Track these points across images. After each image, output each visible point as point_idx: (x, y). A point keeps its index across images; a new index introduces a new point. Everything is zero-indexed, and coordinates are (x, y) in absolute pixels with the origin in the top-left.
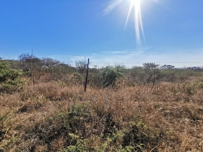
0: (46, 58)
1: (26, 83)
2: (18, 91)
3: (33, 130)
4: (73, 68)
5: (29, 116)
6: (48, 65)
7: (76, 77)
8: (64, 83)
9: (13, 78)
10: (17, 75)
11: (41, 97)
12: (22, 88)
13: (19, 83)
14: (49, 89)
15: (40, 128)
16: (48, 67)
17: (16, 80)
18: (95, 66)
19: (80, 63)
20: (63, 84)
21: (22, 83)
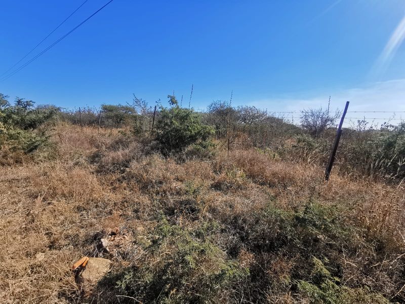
0: (244, 106)
1: (218, 147)
2: (209, 158)
3: (232, 222)
4: (293, 127)
5: (224, 199)
6: (244, 120)
7: (301, 144)
8: (276, 154)
9: (204, 139)
10: (209, 134)
11: (240, 173)
12: (213, 154)
13: (211, 145)
14: (252, 162)
15: (240, 222)
16: (245, 123)
17: (208, 141)
18: (359, 121)
19: (313, 115)
20: (274, 155)
21: (214, 146)
